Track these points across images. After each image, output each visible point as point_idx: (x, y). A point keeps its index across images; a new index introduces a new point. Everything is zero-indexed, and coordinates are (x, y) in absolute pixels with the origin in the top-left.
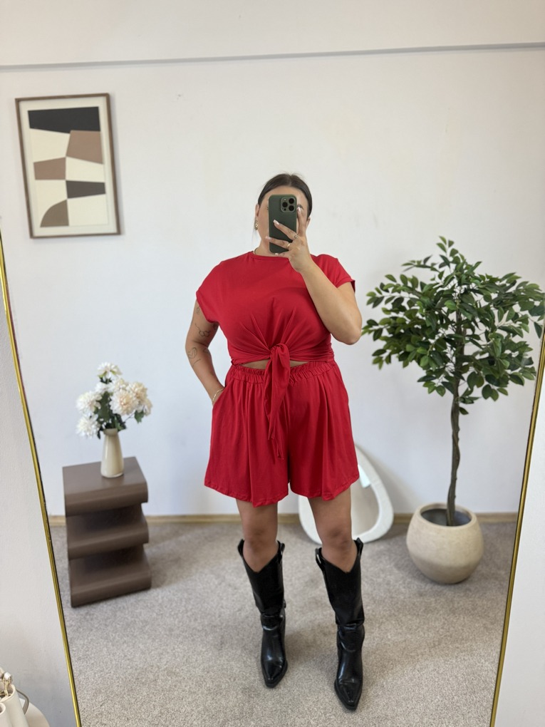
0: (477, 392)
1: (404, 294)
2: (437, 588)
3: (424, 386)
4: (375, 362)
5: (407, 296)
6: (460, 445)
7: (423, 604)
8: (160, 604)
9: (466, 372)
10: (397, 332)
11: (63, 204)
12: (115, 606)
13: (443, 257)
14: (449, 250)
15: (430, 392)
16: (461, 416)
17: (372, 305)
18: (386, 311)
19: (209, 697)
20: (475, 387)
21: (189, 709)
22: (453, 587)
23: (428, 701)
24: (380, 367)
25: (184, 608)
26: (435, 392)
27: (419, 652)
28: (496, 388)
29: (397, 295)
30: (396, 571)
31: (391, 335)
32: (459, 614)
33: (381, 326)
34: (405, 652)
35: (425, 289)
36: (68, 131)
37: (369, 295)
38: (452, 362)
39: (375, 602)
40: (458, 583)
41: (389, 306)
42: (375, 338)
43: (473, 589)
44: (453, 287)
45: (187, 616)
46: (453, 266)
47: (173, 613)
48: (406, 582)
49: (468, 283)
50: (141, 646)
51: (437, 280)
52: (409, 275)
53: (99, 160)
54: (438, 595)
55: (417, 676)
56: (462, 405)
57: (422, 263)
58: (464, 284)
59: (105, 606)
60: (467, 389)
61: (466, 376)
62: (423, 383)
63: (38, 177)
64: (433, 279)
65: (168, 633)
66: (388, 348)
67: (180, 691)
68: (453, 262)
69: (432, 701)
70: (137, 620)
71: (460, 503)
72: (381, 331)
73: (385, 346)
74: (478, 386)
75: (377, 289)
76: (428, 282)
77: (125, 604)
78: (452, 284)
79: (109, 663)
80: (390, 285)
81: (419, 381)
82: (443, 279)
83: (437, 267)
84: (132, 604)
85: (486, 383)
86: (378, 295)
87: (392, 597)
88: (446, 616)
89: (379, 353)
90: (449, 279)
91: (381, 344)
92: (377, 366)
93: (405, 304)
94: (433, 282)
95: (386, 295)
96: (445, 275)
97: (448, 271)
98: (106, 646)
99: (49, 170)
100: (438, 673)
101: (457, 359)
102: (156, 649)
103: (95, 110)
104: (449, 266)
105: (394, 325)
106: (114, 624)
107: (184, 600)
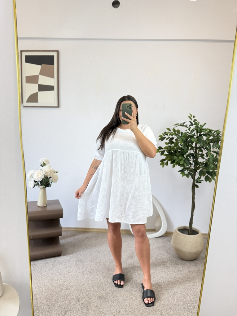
0: (203, 178)
1: (174, 136)
2: (183, 262)
3: (181, 174)
4: (161, 164)
5: (175, 137)
6: (195, 200)
7: (177, 268)
8: (65, 262)
9: (198, 169)
10: (171, 152)
11: (37, 93)
12: (45, 262)
13: (190, 122)
14: (193, 119)
15: (183, 176)
16: (196, 188)
17: (160, 141)
18: (166, 143)
19: (84, 299)
20: (202, 176)
21: (75, 303)
22: (190, 262)
23: (177, 305)
24: (163, 167)
25: (75, 264)
26: (185, 176)
27: (174, 286)
28: (211, 177)
29: (171, 136)
30: (166, 254)
31: (168, 153)
32: (193, 272)
33: (164, 150)
34: (168, 286)
35: (183, 135)
36: (41, 65)
37: (159, 136)
38: (193, 165)
39: (156, 266)
40: (192, 260)
41: (168, 141)
42: (161, 155)
43: (199, 263)
44: (194, 134)
45: (76, 267)
46: (194, 126)
47: (70, 266)
48: (170, 259)
49: (200, 132)
50: (56, 278)
51: (188, 131)
52: (176, 129)
53: (53, 77)
54: (183, 265)
55: (173, 295)
56: (196, 184)
57: (182, 124)
58: (199, 132)
59: (41, 261)
60: (199, 177)
61: (198, 171)
62: (180, 172)
63: (27, 82)
64: (186, 131)
65: (67, 273)
66: (167, 159)
67: (71, 296)
68: (194, 124)
69: (179, 305)
70: (55, 268)
71: (194, 226)
72: (164, 151)
73: (166, 158)
74: (203, 176)
75: (163, 134)
76: (184, 132)
77: (50, 261)
78: (194, 133)
79: (42, 283)
80: (169, 133)
81: (179, 172)
82: (190, 131)
83: (188, 126)
84: (53, 261)
85: (207, 175)
86: (163, 136)
87: (164, 264)
88: (186, 273)
89: (162, 161)
90: (193, 131)
91: (164, 157)
92: (162, 166)
93: (174, 141)
94: (186, 132)
95: (167, 137)
96: (191, 129)
97: (192, 128)
98: (41, 277)
99: (32, 79)
100: (182, 294)
101: (195, 164)
102: (62, 279)
103: (53, 57)
104: (193, 126)
105: (169, 149)
106: (45, 269)
107: (75, 261)
